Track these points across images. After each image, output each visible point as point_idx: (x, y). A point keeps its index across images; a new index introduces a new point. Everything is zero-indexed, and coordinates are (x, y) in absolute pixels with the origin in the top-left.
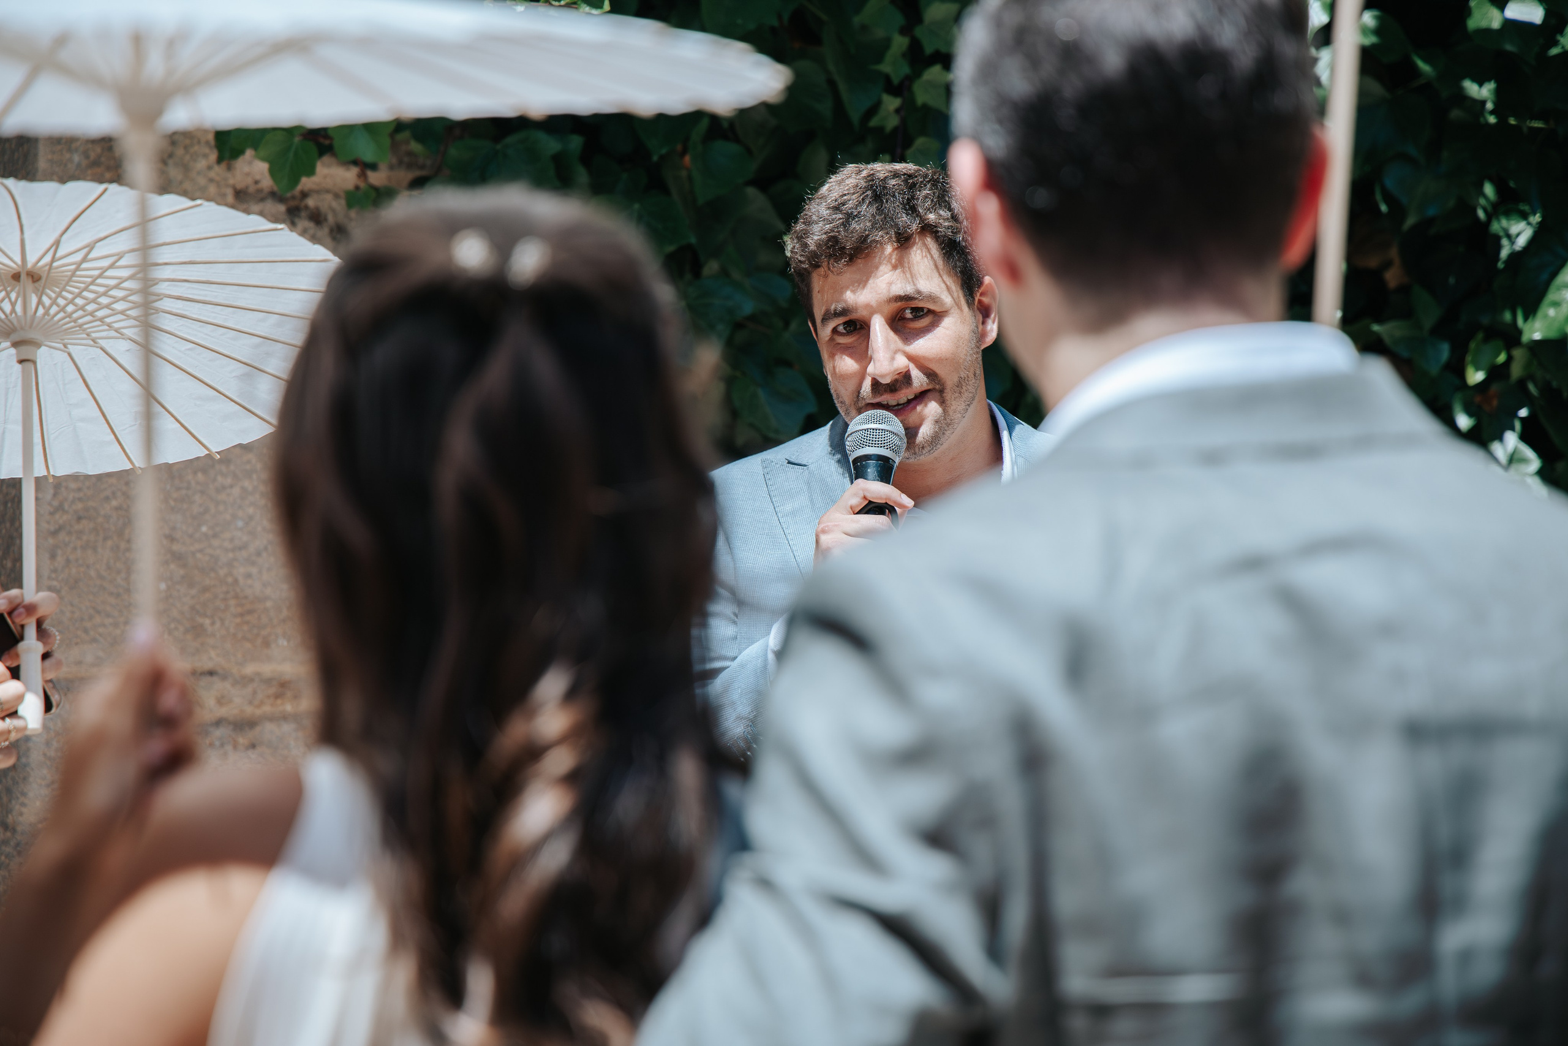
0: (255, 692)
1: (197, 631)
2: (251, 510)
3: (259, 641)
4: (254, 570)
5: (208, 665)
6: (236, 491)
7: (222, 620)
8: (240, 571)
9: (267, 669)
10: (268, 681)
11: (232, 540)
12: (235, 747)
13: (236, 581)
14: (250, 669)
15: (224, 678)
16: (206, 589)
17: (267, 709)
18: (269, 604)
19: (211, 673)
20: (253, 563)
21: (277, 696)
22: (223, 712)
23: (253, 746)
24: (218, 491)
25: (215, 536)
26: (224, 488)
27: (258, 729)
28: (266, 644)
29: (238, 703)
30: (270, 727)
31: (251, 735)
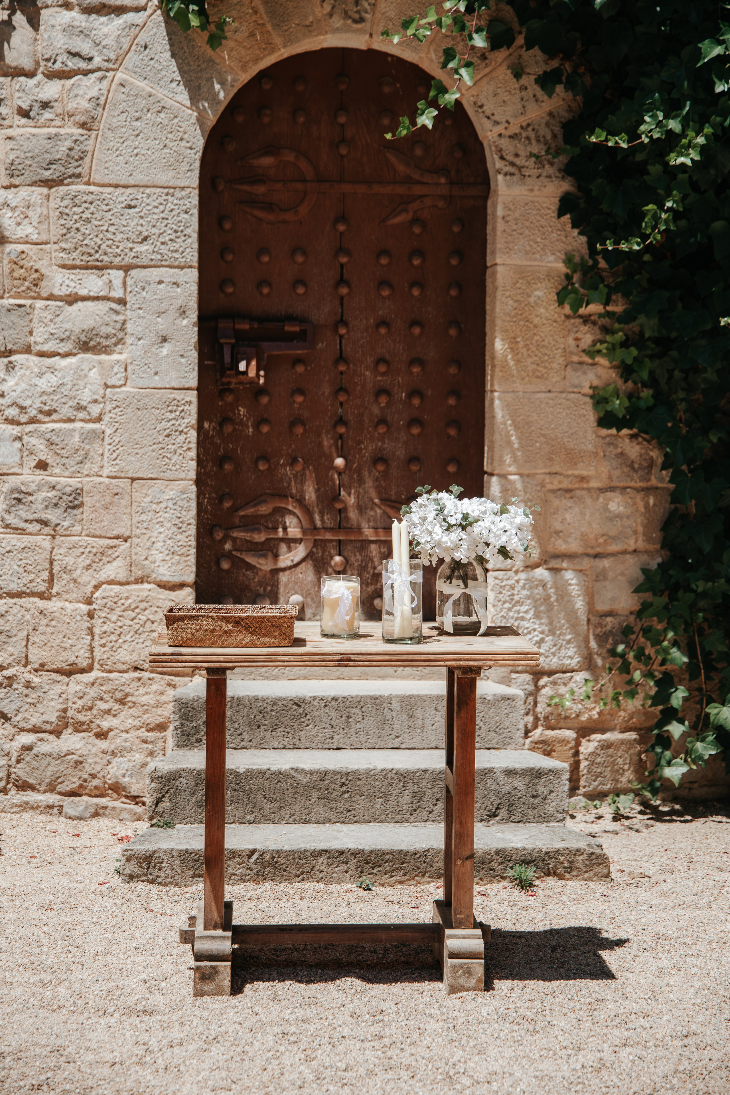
0: (572, 480)
1: (551, 460)
2: (569, 420)
3: (573, 463)
5: (556, 471)
6: (564, 414)
7: (560, 457)
8: (566, 440)
9: (576, 473)
10: (577, 477)
11: (563, 430)
12: (565, 498)
13: (564, 443)
14: (570, 472)
15: (561, 475)
16: (554, 445)
17: (577, 486)
18: (576, 451)
19: (556, 473)
20: (570, 437)
21: (580, 482)
22: (561, 486)
23: (572, 498)
24: (557, 414)
25: (556, 428)
26: (560, 412)
27: (574, 492)
28: (576, 464)
29: (566, 484)
30: (578, 492)
31: (571, 494)
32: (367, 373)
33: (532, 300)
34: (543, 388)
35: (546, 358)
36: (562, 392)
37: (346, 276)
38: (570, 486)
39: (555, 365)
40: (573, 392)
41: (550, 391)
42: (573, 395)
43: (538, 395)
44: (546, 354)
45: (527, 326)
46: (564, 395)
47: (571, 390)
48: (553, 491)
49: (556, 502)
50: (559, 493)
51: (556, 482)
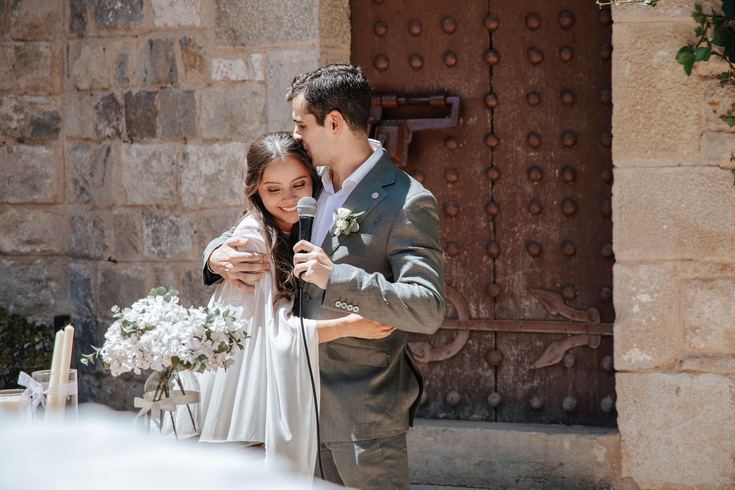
0: (711, 268)
1: (682, 244)
2: (704, 198)
3: (710, 248)
4: (706, 221)
5: (689, 257)
6: (697, 191)
7: (693, 241)
8: (699, 222)
9: (717, 259)
10: (718, 264)
11: (695, 210)
12: (702, 289)
13: (698, 225)
14: (708, 259)
15: (696, 262)
16: (685, 228)
17: (718, 274)
18: (714, 234)
19: (690, 260)
20: (706, 218)
21: (722, 270)
22: (697, 275)
23: (712, 288)
24: (688, 191)
25: (688, 208)
26: (691, 190)
27: (714, 282)
28: (713, 249)
29: (703, 272)
30: (720, 281)
31: (711, 284)
32: (519, 149)
33: (655, 61)
34: (671, 162)
35: (674, 127)
36: (694, 166)
37: (495, 45)
38: (710, 275)
39: (685, 136)
40: (709, 165)
41: (679, 165)
42: (708, 169)
43: (664, 170)
44: (673, 123)
45: (649, 92)
46: (697, 169)
47: (706, 163)
48: (688, 281)
49: (691, 293)
50: (694, 282)
51: (691, 271)
